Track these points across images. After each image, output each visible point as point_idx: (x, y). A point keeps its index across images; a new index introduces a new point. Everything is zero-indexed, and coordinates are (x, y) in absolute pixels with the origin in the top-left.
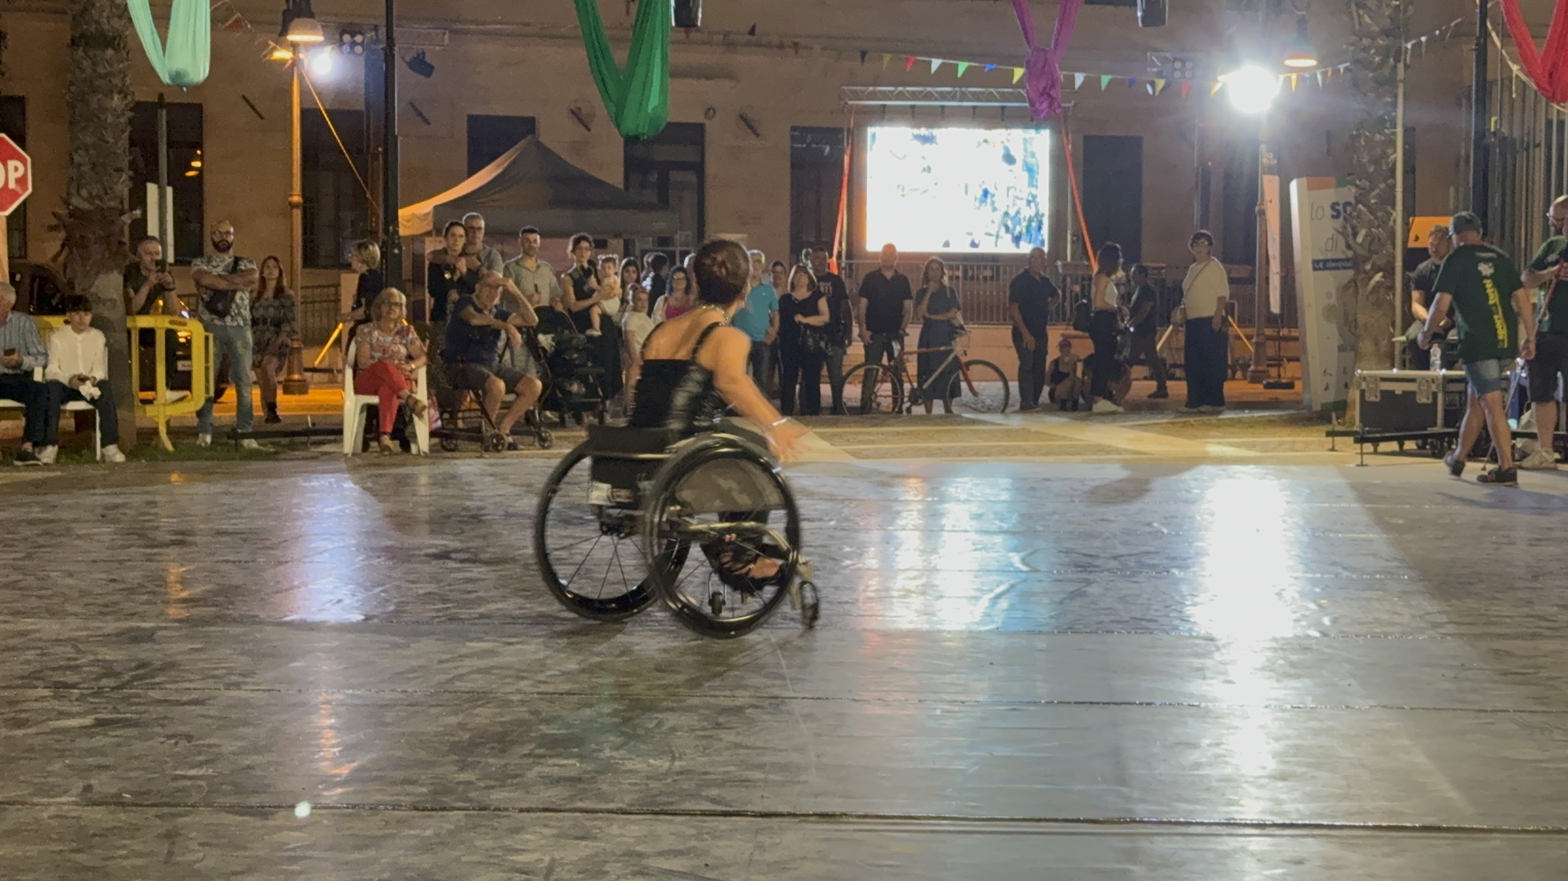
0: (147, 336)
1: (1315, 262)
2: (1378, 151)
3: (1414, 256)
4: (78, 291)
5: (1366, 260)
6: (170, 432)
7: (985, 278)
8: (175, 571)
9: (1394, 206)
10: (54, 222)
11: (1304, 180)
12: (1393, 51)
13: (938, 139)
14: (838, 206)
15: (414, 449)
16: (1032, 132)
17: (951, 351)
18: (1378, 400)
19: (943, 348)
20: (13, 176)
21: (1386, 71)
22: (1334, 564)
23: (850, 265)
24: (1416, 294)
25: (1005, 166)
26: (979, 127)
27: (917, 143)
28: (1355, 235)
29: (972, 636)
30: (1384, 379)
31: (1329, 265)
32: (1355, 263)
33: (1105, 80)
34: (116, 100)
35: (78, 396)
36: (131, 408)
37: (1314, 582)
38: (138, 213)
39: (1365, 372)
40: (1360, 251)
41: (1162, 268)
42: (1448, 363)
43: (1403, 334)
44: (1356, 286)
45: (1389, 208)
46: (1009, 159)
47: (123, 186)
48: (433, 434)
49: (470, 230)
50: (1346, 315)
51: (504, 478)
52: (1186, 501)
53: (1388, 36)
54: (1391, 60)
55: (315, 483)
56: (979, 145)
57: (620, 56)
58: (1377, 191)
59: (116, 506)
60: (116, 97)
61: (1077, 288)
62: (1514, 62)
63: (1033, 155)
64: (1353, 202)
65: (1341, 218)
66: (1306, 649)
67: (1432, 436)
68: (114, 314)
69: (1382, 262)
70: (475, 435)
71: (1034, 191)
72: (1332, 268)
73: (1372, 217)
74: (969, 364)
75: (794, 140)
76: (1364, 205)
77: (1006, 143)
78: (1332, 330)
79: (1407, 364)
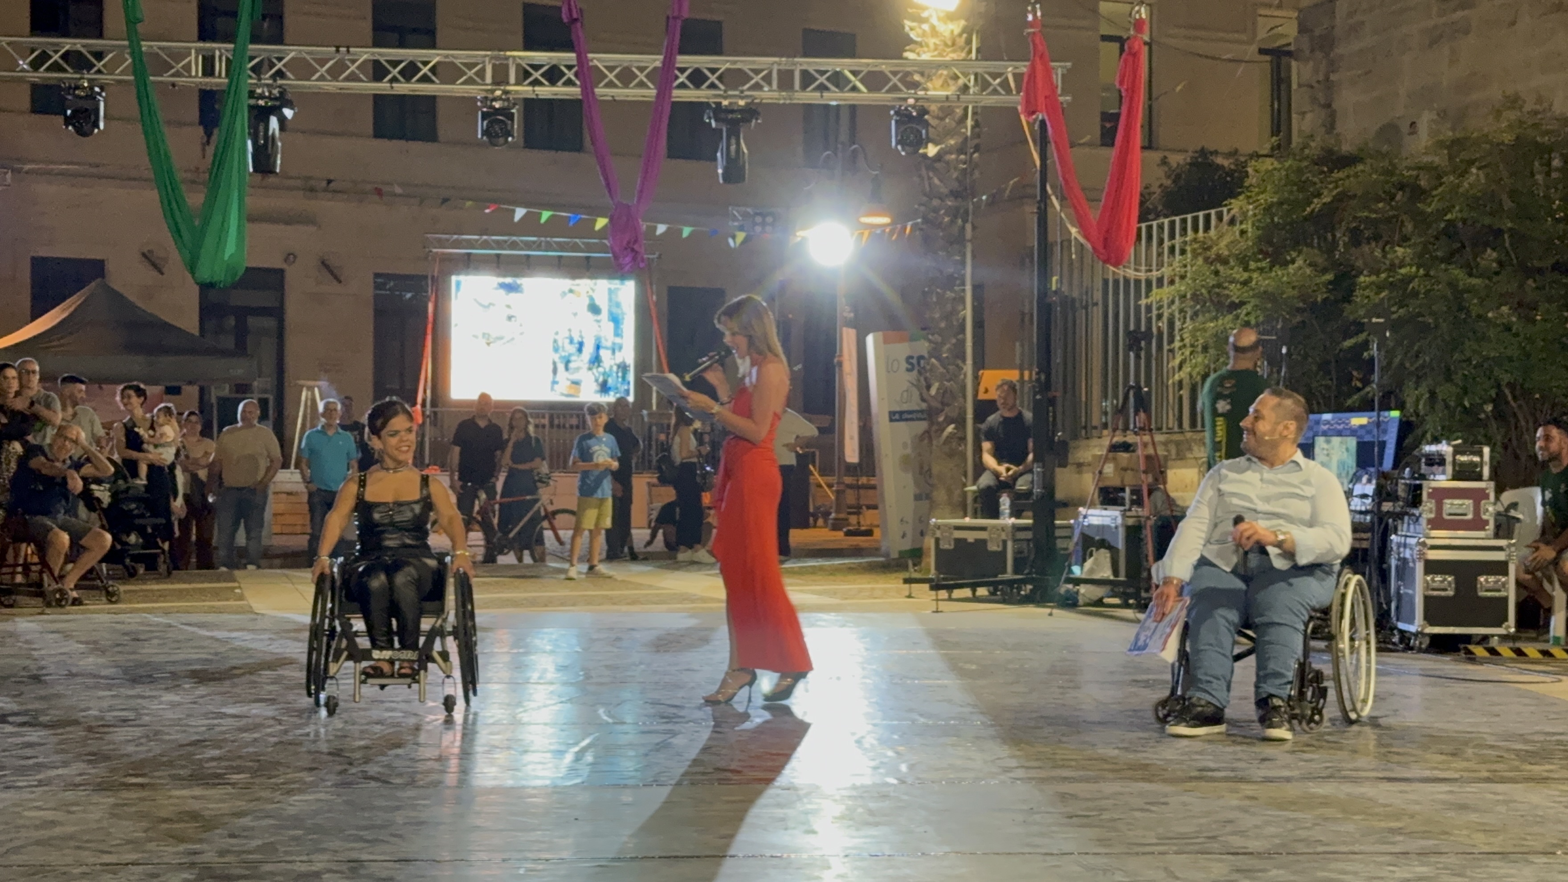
1: (892, 414)
2: (949, 307)
3: (984, 408)
5: (939, 412)
7: (571, 427)
9: (964, 360)
11: (880, 334)
12: (962, 211)
13: (523, 288)
14: (422, 355)
16: (617, 282)
17: (536, 501)
18: (952, 547)
21: (955, 230)
22: (911, 710)
23: (435, 413)
24: (987, 445)
25: (590, 315)
26: (565, 277)
27: (502, 292)
28: (928, 387)
29: (557, 791)
30: (958, 528)
31: (904, 417)
32: (929, 414)
33: (686, 231)
37: (893, 730)
39: (939, 521)
40: (933, 403)
42: (1016, 512)
43: (974, 483)
44: (930, 437)
45: (959, 362)
46: (594, 309)
49: (24, 374)
50: (921, 465)
51: (67, 635)
53: (956, 197)
54: (960, 221)
56: (564, 294)
57: (195, 199)
58: (948, 346)
61: (661, 437)
62: (1073, 225)
63: (618, 305)
64: (926, 355)
65: (915, 372)
66: (884, 796)
67: (1002, 582)
69: (954, 414)
70: (37, 590)
71: (618, 340)
72: (907, 420)
73: (942, 370)
74: (555, 513)
75: (377, 286)
76: (936, 358)
77: (591, 293)
78: (908, 479)
79: (979, 512)
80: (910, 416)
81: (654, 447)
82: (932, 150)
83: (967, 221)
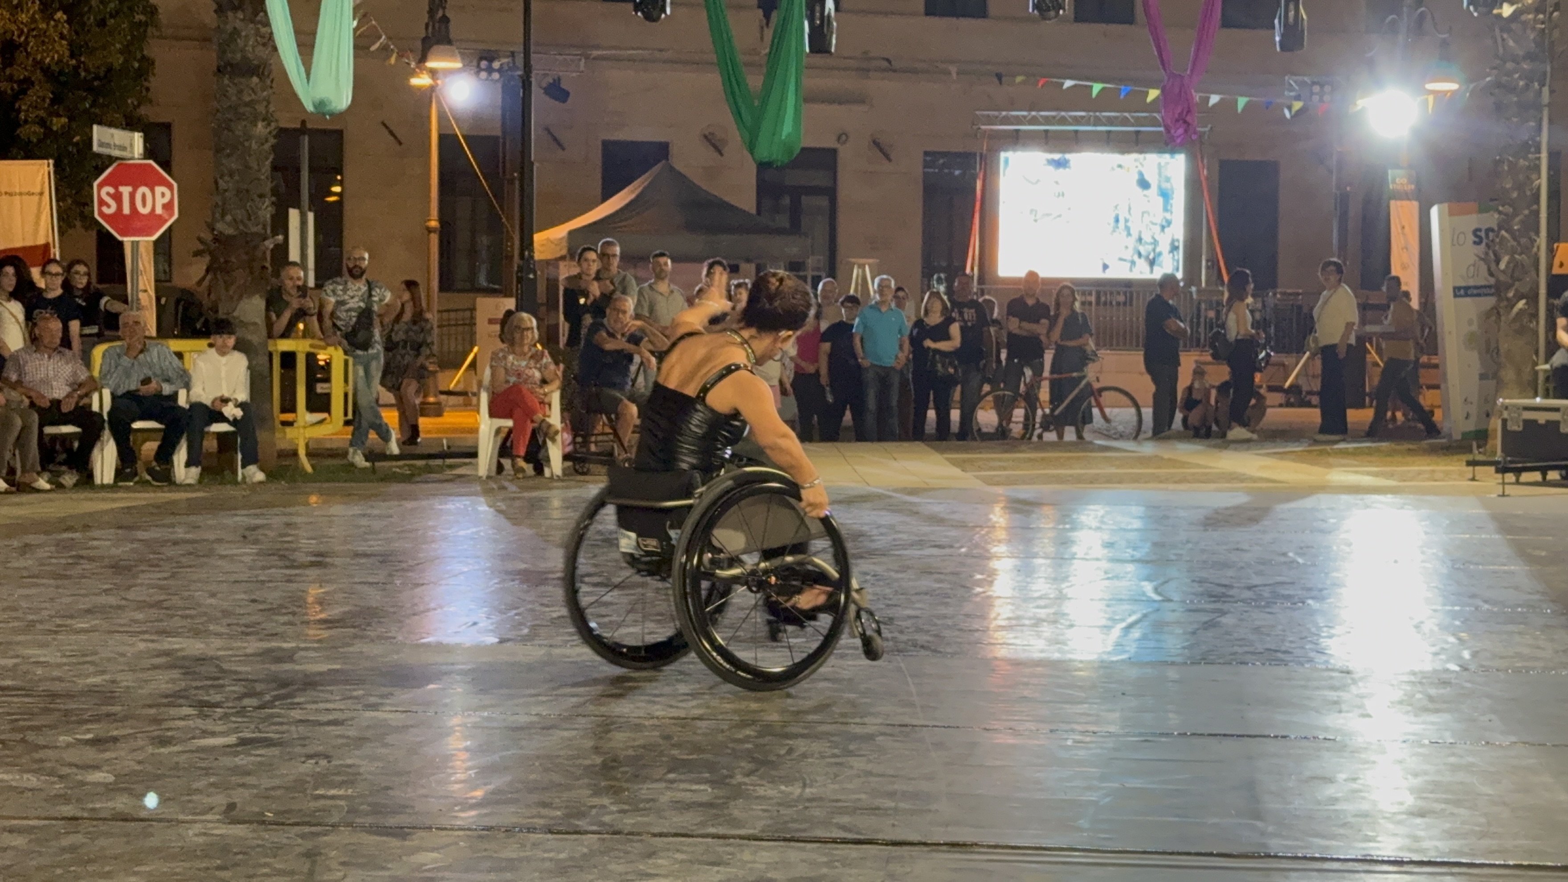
0: (288, 359)
1: (1457, 289)
2: (1522, 176)
3: (1558, 283)
4: (221, 315)
5: (1509, 287)
6: (309, 455)
7: (1118, 304)
8: (314, 592)
9: (1537, 233)
10: (201, 247)
11: (1445, 206)
12: (1538, 74)
13: (1072, 163)
14: (970, 229)
15: (547, 472)
16: (1167, 156)
17: (1084, 377)
18: (1521, 429)
19: (1075, 374)
20: (160, 202)
21: (1531, 95)
22: (1473, 596)
24: (1560, 321)
25: (1139, 190)
26: (1113, 151)
27: (1050, 168)
28: (1498, 261)
29: (1105, 667)
30: (1527, 408)
31: (1469, 292)
32: (1497, 289)
33: (1242, 102)
34: (260, 128)
35: (221, 418)
36: (273, 429)
37: (1454, 615)
38: (280, 237)
39: (1507, 401)
40: (1502, 278)
41: (1298, 294)
43: (1547, 361)
44: (1498, 313)
45: (1533, 234)
46: (1144, 184)
47: (266, 211)
48: (566, 457)
49: (604, 256)
50: (1488, 342)
52: (1322, 531)
53: (1532, 60)
54: (1536, 85)
55: (450, 506)
56: (1113, 169)
57: (754, 81)
58: (1520, 217)
59: (256, 528)
60: (260, 125)
61: (1212, 314)
63: (1168, 180)
64: (1495, 228)
65: (1484, 244)
66: (1445, 683)
68: (255, 338)
69: (1525, 289)
70: (609, 459)
71: (1168, 216)
72: (1472, 295)
73: (1515, 244)
74: (1101, 390)
75: (926, 165)
76: (1507, 231)
77: (1140, 168)
78: (1474, 359)
79: (1551, 393)
80: (1475, 292)
81: (1202, 325)
82: (1507, 10)
83: (1544, 85)
